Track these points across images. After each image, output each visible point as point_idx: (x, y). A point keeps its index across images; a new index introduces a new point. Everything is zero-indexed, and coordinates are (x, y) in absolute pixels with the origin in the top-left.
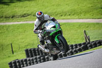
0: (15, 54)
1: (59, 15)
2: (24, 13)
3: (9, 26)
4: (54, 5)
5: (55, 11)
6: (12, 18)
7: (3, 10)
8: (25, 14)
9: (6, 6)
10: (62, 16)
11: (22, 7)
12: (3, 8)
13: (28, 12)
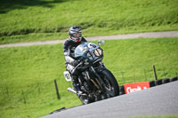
0: (62, 99)
1: (148, 24)
2: (81, 22)
3: (52, 47)
4: (138, 5)
5: (141, 16)
6: (58, 31)
7: (42, 16)
8: (82, 24)
9: (47, 9)
10: (153, 25)
11: (77, 10)
12: (40, 12)
13: (88, 20)
